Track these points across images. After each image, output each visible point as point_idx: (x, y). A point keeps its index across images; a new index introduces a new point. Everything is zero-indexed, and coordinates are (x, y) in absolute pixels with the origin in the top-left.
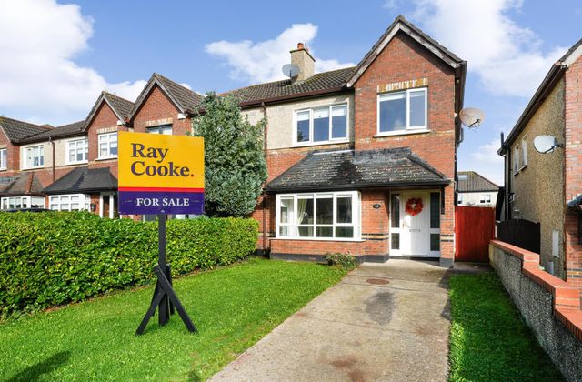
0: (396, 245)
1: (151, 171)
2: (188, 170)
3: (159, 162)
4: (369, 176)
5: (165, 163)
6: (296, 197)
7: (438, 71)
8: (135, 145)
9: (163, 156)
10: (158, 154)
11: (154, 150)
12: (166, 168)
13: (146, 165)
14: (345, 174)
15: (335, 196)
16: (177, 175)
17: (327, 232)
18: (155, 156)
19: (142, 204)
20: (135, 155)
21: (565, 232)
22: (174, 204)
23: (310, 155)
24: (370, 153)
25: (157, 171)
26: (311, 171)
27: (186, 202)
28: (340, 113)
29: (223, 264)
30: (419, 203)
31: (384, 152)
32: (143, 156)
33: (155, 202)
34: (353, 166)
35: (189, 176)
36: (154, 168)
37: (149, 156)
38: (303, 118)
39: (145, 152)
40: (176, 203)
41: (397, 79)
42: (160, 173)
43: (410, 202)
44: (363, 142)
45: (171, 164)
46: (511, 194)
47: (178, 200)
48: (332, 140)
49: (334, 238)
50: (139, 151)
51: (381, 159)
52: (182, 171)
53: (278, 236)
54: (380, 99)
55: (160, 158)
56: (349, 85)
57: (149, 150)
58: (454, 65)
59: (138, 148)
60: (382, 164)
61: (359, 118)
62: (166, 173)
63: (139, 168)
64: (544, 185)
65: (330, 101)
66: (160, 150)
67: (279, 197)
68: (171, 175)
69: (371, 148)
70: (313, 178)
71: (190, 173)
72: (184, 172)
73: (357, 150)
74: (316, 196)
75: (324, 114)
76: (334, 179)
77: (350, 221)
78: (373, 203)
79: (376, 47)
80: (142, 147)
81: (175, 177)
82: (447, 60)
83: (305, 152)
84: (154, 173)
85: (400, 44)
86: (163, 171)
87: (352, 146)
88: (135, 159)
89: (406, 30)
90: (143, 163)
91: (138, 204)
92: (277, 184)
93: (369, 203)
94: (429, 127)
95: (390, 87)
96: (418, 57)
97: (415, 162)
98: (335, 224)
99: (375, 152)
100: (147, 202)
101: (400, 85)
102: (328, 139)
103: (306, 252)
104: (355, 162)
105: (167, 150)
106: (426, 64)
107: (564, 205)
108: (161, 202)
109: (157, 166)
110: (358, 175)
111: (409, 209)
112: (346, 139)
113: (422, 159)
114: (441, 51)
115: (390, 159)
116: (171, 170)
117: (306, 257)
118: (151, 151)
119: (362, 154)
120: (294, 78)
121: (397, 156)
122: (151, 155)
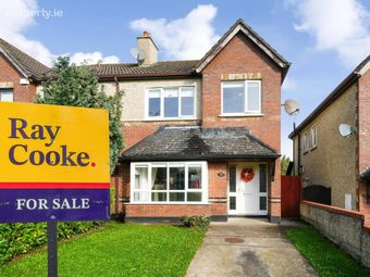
0: (233, 205)
1: (37, 158)
2: (87, 156)
3: (47, 145)
4: (216, 149)
5: (56, 147)
6: (151, 166)
7: (269, 68)
8: (13, 121)
9: (53, 137)
10: (46, 133)
11: (41, 128)
12: (57, 154)
13: (30, 151)
14: (195, 147)
15: (187, 166)
16: (73, 164)
17: (180, 197)
18: (41, 137)
19: (24, 208)
20: (14, 135)
21: (358, 194)
22: (68, 207)
23: (161, 129)
24: (215, 130)
25: (45, 158)
26: (164, 143)
27: (85, 204)
28: (188, 94)
29: (81, 232)
30: (251, 171)
31: (227, 130)
32: (25, 136)
33: (43, 204)
34: (202, 140)
35: (90, 165)
36: (41, 154)
37: (33, 136)
38: (155, 95)
39: (28, 131)
40: (71, 205)
41: (236, 71)
42: (49, 162)
43: (244, 171)
44: (209, 120)
45: (64, 148)
46: (300, 166)
47: (74, 200)
48: (181, 117)
49: (186, 202)
50: (21, 130)
51: (224, 135)
52: (79, 158)
53: (132, 201)
54: (223, 86)
55: (48, 141)
56: (198, 71)
57: (33, 128)
58: (281, 65)
59: (19, 124)
60: (226, 140)
61: (206, 100)
62: (58, 161)
63: (20, 155)
64: (335, 161)
65: (180, 83)
66: (48, 128)
67: (133, 166)
68: (64, 164)
69: (216, 126)
70: (166, 149)
71: (91, 161)
72: (82, 160)
73: (204, 126)
74: (169, 165)
75: (173, 94)
76: (185, 151)
77: (199, 187)
78: (218, 172)
79: (220, 42)
80: (25, 124)
81: (69, 168)
82: (276, 60)
83: (157, 125)
84: (41, 162)
85: (240, 43)
86: (53, 158)
87: (200, 123)
88: (14, 142)
89: (245, 32)
90: (25, 147)
91: (19, 208)
92: (132, 153)
93: (215, 172)
94: (262, 112)
95: (231, 77)
96: (253, 55)
97: (252, 139)
98: (187, 190)
99: (220, 130)
100: (32, 204)
101: (240, 76)
102: (177, 116)
103: (160, 215)
104: (203, 137)
105: (58, 128)
106: (260, 61)
107: (358, 175)
108: (50, 204)
109: (45, 151)
110: (207, 148)
111: (243, 177)
112: (194, 117)
113: (257, 137)
114: (272, 53)
115: (232, 136)
116: (64, 158)
117: (160, 219)
118: (37, 129)
119: (208, 130)
120: (141, 62)
121: (238, 133)
122: (37, 135)
